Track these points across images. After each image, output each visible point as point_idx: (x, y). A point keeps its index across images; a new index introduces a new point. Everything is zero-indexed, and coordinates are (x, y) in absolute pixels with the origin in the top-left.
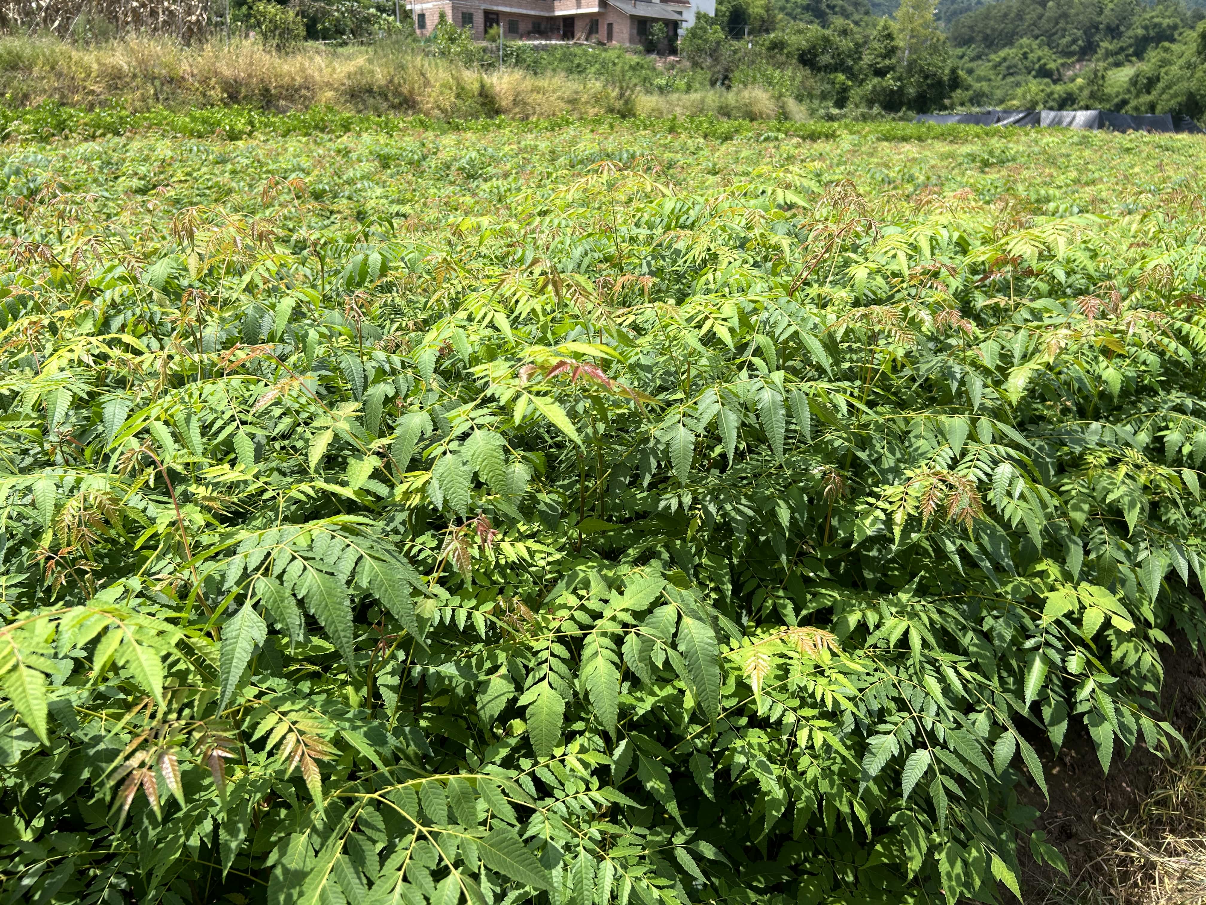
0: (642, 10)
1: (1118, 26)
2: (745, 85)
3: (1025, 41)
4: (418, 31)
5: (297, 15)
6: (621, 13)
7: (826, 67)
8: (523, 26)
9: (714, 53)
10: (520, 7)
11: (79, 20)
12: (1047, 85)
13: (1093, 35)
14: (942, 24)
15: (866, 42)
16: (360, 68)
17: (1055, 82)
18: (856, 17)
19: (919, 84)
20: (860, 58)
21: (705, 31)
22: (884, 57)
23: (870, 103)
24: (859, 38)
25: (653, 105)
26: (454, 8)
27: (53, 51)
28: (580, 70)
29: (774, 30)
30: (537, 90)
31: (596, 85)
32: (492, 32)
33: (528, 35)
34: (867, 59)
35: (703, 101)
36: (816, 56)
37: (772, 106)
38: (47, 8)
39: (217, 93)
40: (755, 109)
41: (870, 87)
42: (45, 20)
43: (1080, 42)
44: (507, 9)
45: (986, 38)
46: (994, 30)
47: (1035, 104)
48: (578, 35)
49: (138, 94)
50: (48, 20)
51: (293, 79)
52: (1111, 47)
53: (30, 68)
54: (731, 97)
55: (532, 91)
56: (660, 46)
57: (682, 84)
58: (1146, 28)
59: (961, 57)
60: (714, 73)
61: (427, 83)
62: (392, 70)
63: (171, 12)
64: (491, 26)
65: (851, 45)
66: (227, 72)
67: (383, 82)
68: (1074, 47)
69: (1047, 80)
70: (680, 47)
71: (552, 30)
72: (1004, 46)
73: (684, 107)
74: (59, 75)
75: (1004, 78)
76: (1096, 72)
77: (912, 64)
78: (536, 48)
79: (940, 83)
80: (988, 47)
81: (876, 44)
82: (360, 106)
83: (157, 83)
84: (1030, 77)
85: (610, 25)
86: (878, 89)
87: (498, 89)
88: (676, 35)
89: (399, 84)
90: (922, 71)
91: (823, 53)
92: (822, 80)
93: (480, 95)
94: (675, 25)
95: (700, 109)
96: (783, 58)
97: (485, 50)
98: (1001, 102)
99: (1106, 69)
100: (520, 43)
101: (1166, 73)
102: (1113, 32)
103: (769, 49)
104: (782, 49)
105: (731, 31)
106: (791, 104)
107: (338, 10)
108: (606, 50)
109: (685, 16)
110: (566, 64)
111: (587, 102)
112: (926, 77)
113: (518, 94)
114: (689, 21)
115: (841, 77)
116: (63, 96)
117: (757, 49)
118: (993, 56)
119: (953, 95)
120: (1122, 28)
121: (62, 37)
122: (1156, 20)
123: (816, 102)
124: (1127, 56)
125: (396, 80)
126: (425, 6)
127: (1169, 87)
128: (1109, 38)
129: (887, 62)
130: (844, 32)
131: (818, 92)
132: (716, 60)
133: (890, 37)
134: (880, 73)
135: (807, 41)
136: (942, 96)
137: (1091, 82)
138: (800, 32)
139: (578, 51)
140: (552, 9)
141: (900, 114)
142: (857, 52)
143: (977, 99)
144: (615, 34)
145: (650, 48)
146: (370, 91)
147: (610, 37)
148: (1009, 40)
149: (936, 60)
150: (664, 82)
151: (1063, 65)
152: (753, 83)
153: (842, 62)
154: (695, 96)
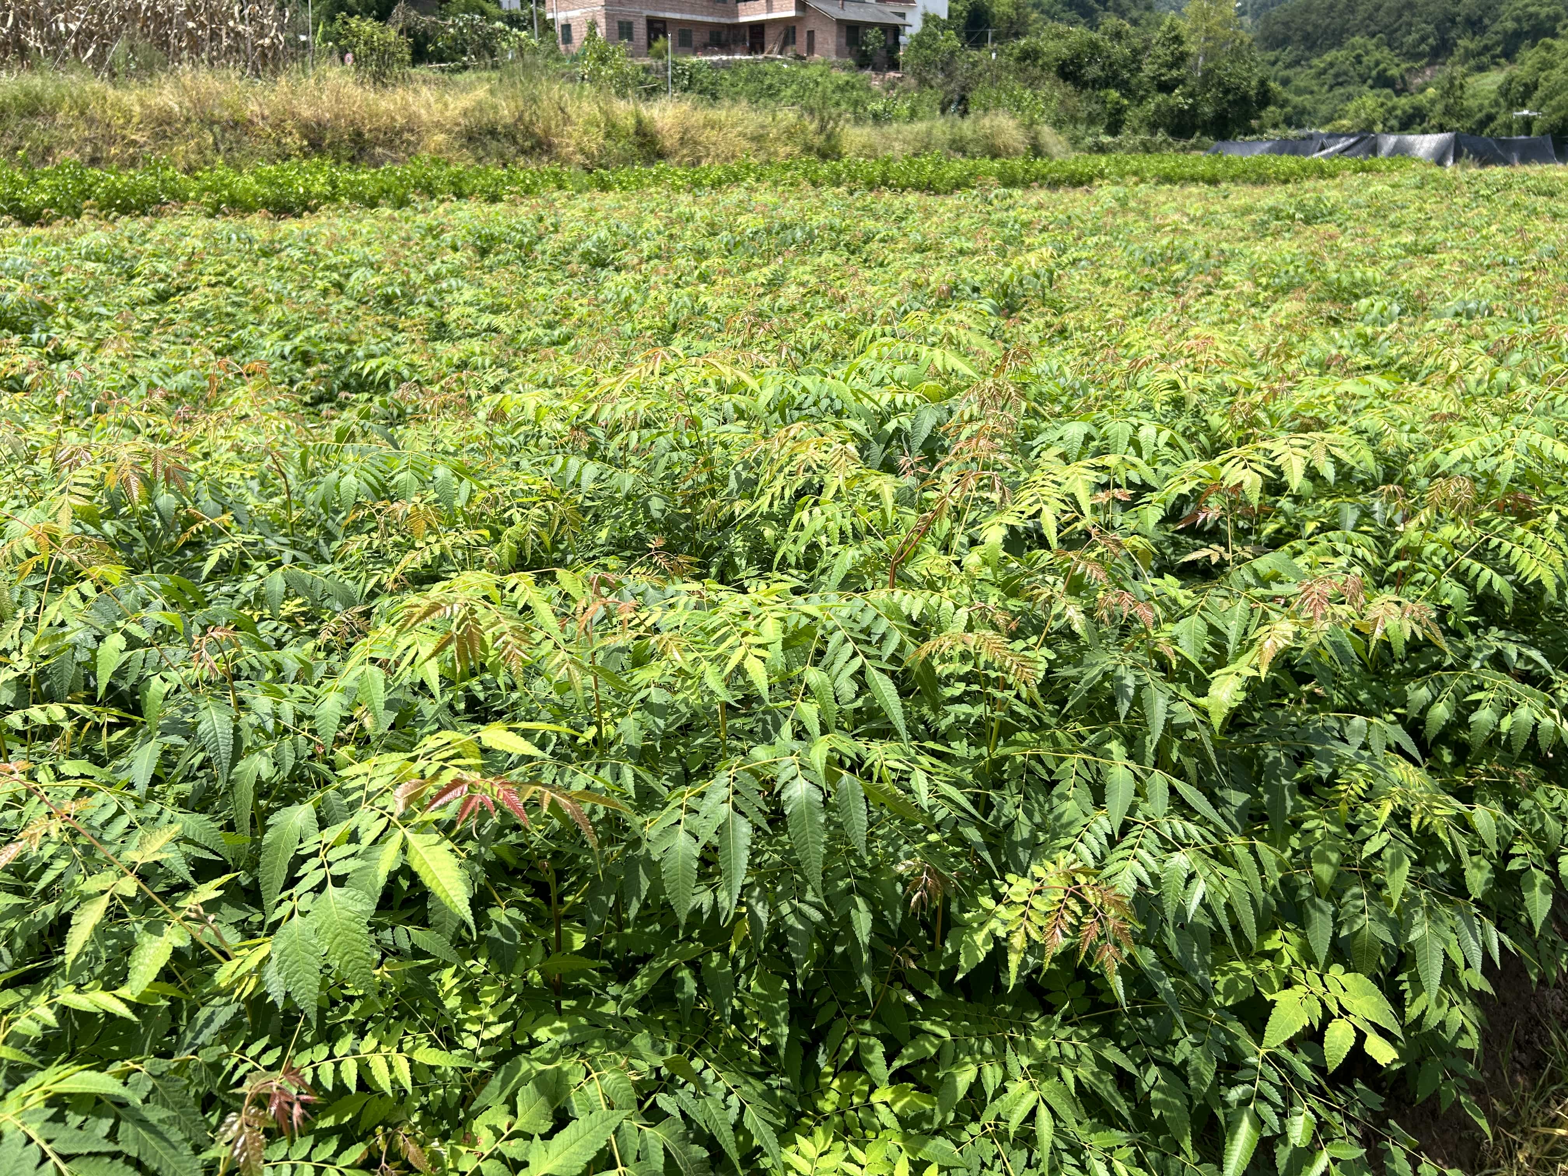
0: (853, 13)
1: (1480, 19)
2: (986, 110)
3: (1357, 40)
4: (562, 47)
5: (401, 32)
6: (824, 17)
7: (1094, 81)
8: (697, 38)
9: (947, 67)
10: (693, 12)
11: (119, 47)
12: (1389, 98)
13: (1448, 30)
14: (1247, 20)
15: (1146, 48)
16: (479, 103)
17: (1398, 93)
18: (1135, 14)
19: (1218, 101)
20: (1139, 69)
21: (935, 38)
22: (1170, 66)
23: (1153, 127)
24: (1137, 42)
25: (864, 140)
26: (608, 17)
27: (83, 90)
28: (772, 93)
29: (1024, 35)
30: (711, 124)
31: (788, 116)
32: (658, 45)
33: (705, 48)
34: (1148, 69)
35: (929, 133)
36: (1081, 67)
37: (1021, 138)
38: (78, 33)
39: (294, 141)
40: (999, 142)
41: (1152, 106)
42: (75, 49)
43: (1431, 40)
44: (677, 16)
45: (1306, 37)
46: (1316, 26)
47: (1371, 123)
48: (768, 47)
49: (192, 143)
50: (80, 48)
51: (393, 119)
52: (1472, 46)
53: (53, 113)
54: (966, 127)
55: (705, 126)
56: (876, 59)
57: (904, 108)
58: (1518, 20)
59: (1274, 64)
60: (947, 93)
61: (567, 120)
62: (521, 103)
63: (238, 34)
64: (656, 39)
65: (1127, 51)
66: (306, 112)
67: (509, 120)
68: (1424, 47)
69: (1388, 91)
70: (902, 59)
71: (735, 42)
72: (1331, 47)
73: (904, 141)
74: (91, 122)
75: (1331, 88)
76: (1452, 80)
77: (1208, 74)
78: (714, 66)
79: (1245, 98)
80: (1310, 48)
81: (1160, 51)
82: (481, 153)
83: (217, 129)
84: (1365, 88)
85: (811, 34)
86: (1163, 108)
87: (659, 125)
88: (897, 44)
89: (531, 122)
90: (1220, 83)
91: (1089, 63)
92: (1089, 98)
93: (637, 133)
94: (896, 31)
95: (925, 146)
96: (1037, 72)
97: (646, 70)
98: (1329, 120)
99: (1465, 76)
100: (694, 59)
101: (1546, 79)
102: (1475, 25)
103: (1019, 60)
104: (1036, 59)
105: (969, 37)
106: (1048, 134)
107: (453, 26)
108: (805, 66)
109: (909, 20)
110: (751, 87)
111: (778, 139)
112: (1227, 92)
113: (686, 131)
114: (914, 24)
115: (1114, 94)
116: (96, 149)
117: (1003, 60)
118: (1315, 61)
119: (1263, 114)
120: (1486, 21)
121: (96, 70)
122: (1531, 9)
123: (1082, 128)
124: (1494, 57)
125: (527, 117)
126: (570, 14)
127: (1549, 97)
128: (1469, 34)
129: (1175, 73)
130: (1118, 35)
131: (1084, 115)
132: (950, 76)
133: (1177, 40)
134: (1166, 88)
135: (1069, 48)
136: (1248, 116)
137: (1447, 93)
138: (1059, 36)
139: (769, 68)
140: (736, 15)
141: (1193, 141)
142: (1135, 61)
143: (1295, 118)
144: (817, 46)
145: (864, 62)
146: (493, 133)
147: (811, 49)
148: (1337, 39)
149: (1241, 69)
150: (881, 107)
151: (1408, 70)
152: (996, 107)
153: (1116, 75)
154: (920, 126)
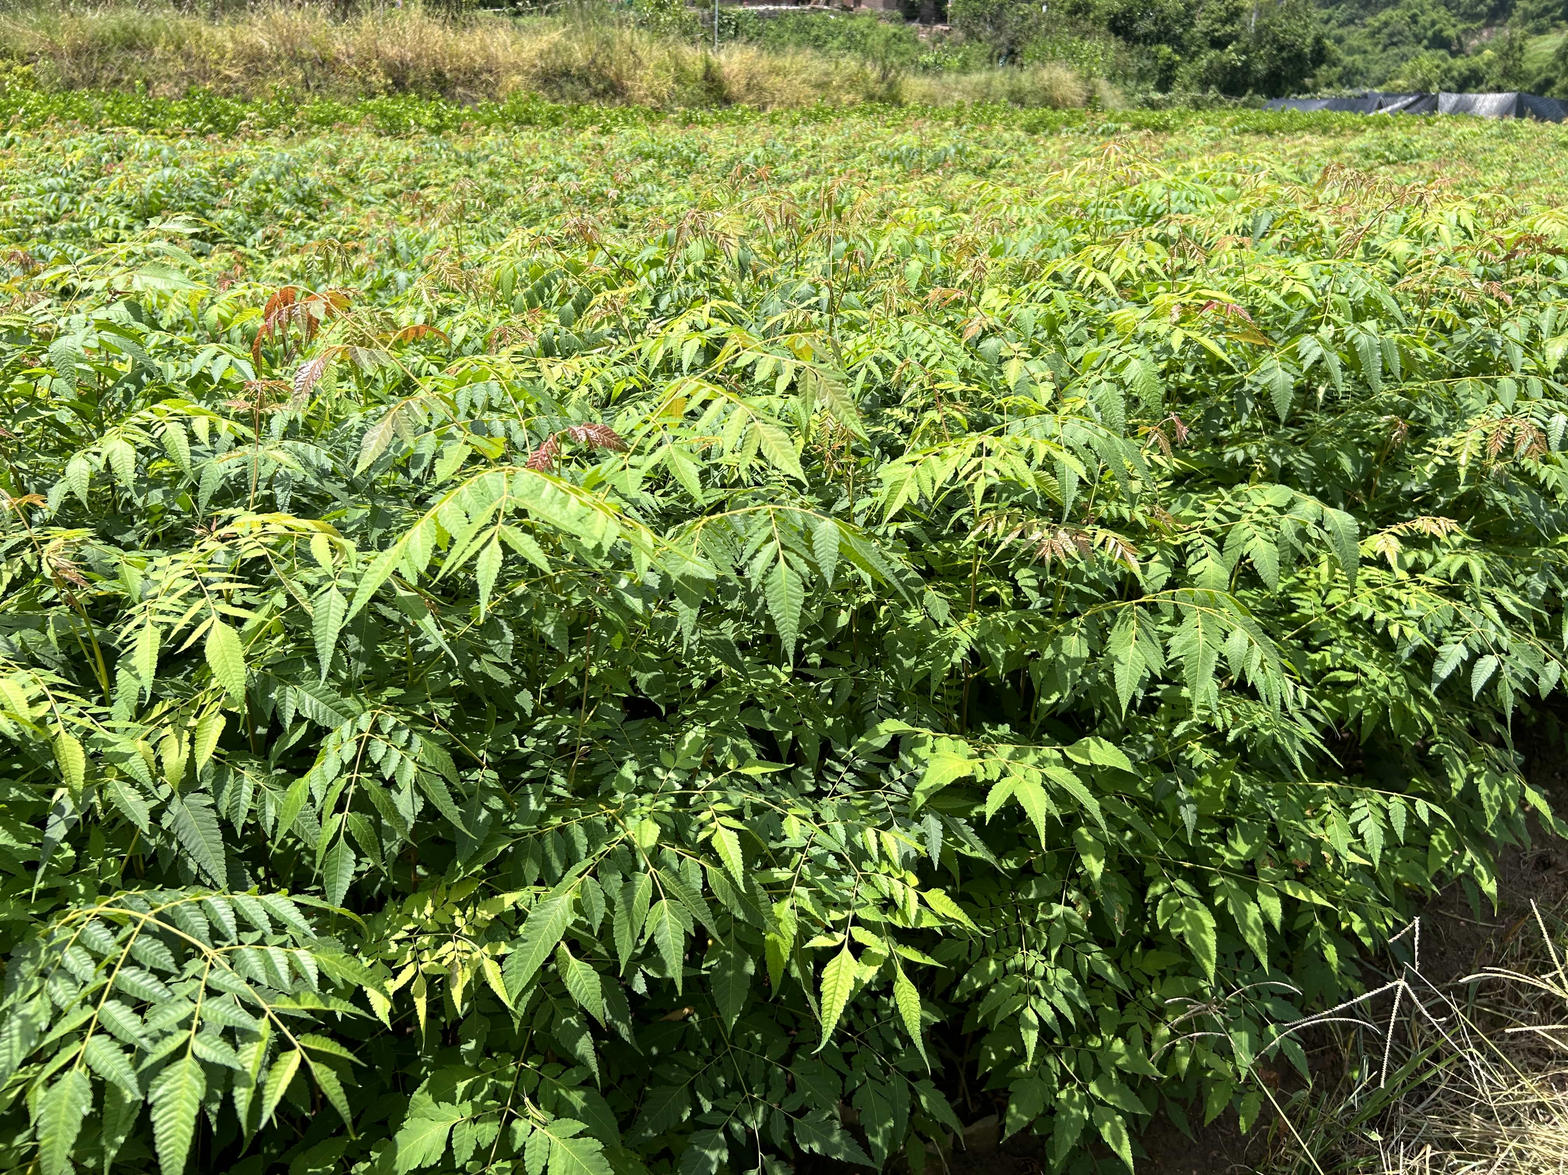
2: (1042, 62)
7: (1146, 36)
9: (996, 20)
12: (1444, 59)
15: (1200, 3)
16: (556, 45)
17: (1454, 55)
19: (1271, 57)
20: (1192, 24)
22: (1225, 22)
23: (1205, 85)
25: (924, 89)
27: (178, 27)
28: (818, 44)
30: (775, 71)
31: (850, 63)
34: (1201, 25)
35: (988, 84)
36: (1132, 21)
37: (1079, 90)
39: (379, 79)
40: (1057, 94)
41: (1205, 63)
43: (1489, 1)
47: (1428, 83)
49: (284, 80)
51: (472, 60)
52: (1531, 8)
53: (150, 47)
54: (1025, 79)
55: (770, 72)
56: (924, 11)
57: (955, 62)
59: (1327, 22)
60: (996, 47)
61: (638, 64)
62: (594, 47)
65: (1181, 6)
66: (391, 52)
67: (583, 63)
68: (1481, 8)
69: (1442, 52)
70: (950, 12)
72: (1386, 5)
73: (964, 91)
74: (188, 57)
75: (1385, 49)
76: (1511, 41)
77: (1261, 31)
78: (761, 16)
79: (1299, 56)
80: (1364, 7)
81: (1214, 5)
82: (556, 94)
84: (1421, 48)
86: (1216, 65)
87: (726, 70)
89: (604, 66)
90: (1275, 40)
91: (1142, 18)
92: (1140, 54)
93: (705, 78)
95: (985, 95)
96: (1088, 25)
97: (695, 19)
99: (1524, 38)
100: (741, 9)
103: (1070, 13)
104: (1087, 13)
106: (1104, 88)
108: (852, 17)
110: (801, 37)
111: (840, 87)
112: (1281, 49)
113: (752, 77)
115: (1166, 49)
117: (1055, 13)
118: (1370, 20)
119: (1317, 72)
123: (1132, 84)
124: (1554, 19)
125: (600, 61)
129: (1229, 28)
131: (1135, 71)
132: (999, 28)
134: (1219, 44)
136: (1302, 74)
137: (1504, 55)
139: (816, 18)
141: (1244, 99)
142: (1188, 15)
143: (1348, 78)
145: (911, 14)
146: (567, 74)
149: (1296, 25)
150: (932, 59)
151: (1465, 31)
152: (1053, 60)
153: (1168, 30)
